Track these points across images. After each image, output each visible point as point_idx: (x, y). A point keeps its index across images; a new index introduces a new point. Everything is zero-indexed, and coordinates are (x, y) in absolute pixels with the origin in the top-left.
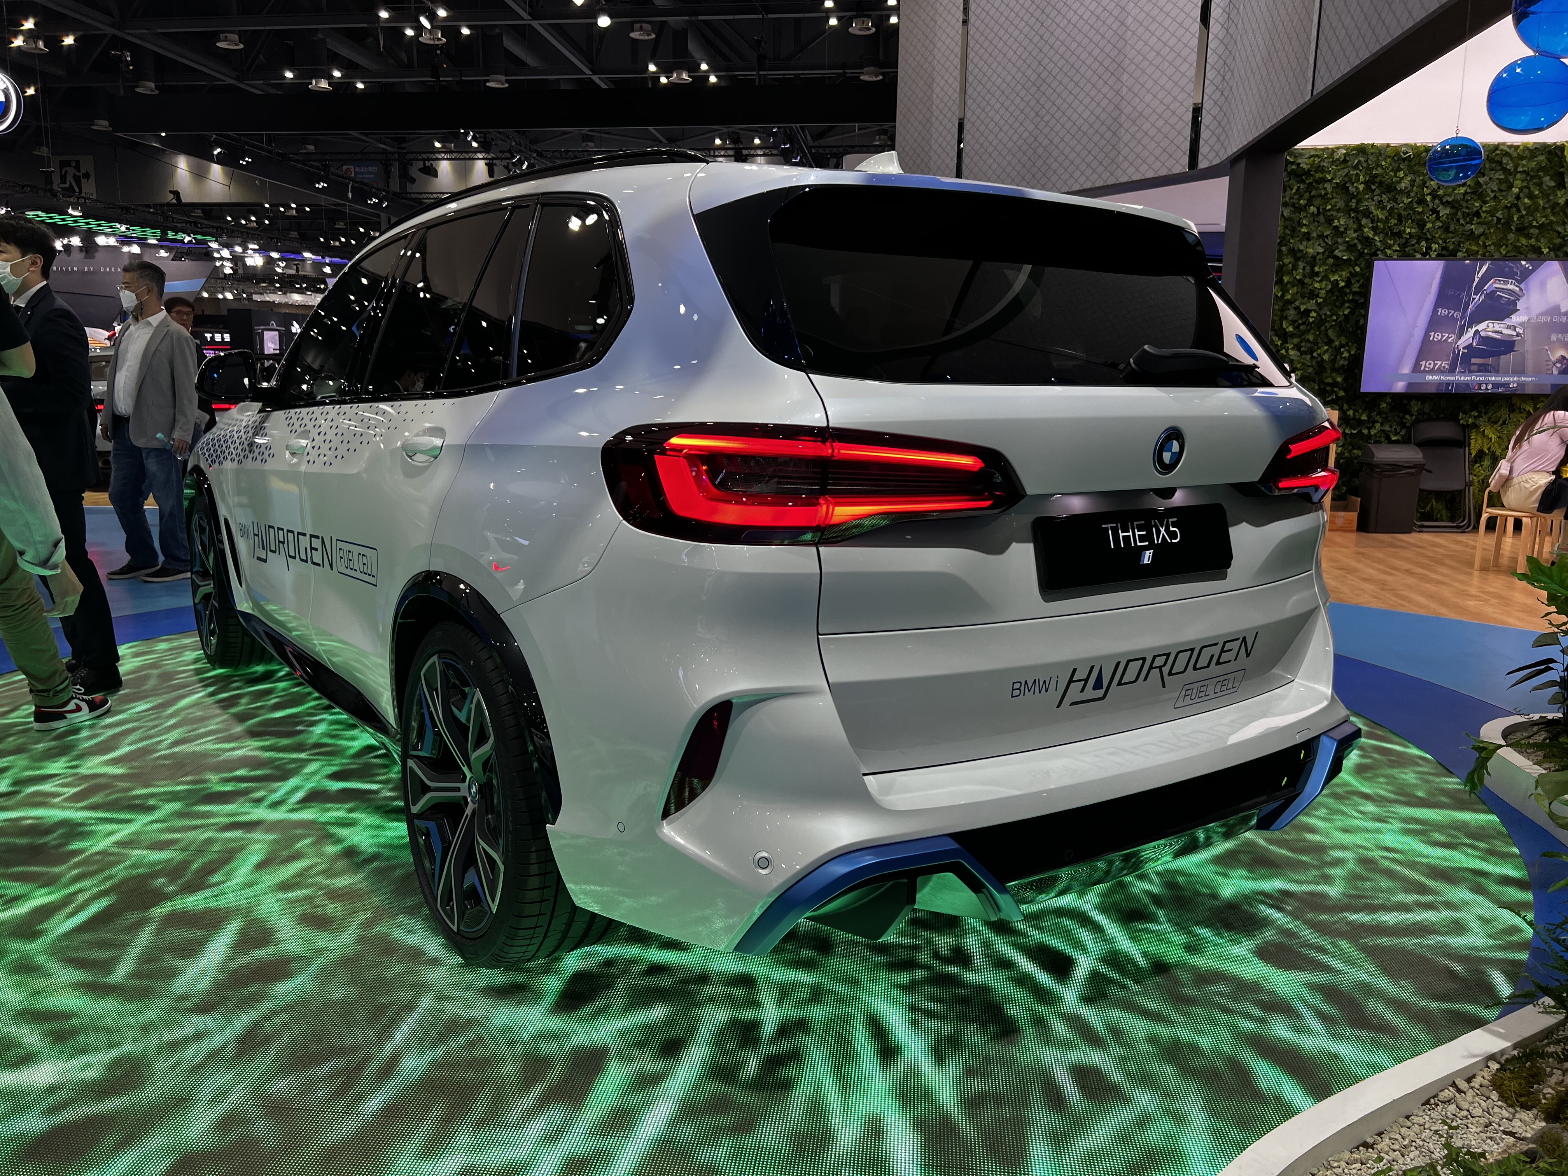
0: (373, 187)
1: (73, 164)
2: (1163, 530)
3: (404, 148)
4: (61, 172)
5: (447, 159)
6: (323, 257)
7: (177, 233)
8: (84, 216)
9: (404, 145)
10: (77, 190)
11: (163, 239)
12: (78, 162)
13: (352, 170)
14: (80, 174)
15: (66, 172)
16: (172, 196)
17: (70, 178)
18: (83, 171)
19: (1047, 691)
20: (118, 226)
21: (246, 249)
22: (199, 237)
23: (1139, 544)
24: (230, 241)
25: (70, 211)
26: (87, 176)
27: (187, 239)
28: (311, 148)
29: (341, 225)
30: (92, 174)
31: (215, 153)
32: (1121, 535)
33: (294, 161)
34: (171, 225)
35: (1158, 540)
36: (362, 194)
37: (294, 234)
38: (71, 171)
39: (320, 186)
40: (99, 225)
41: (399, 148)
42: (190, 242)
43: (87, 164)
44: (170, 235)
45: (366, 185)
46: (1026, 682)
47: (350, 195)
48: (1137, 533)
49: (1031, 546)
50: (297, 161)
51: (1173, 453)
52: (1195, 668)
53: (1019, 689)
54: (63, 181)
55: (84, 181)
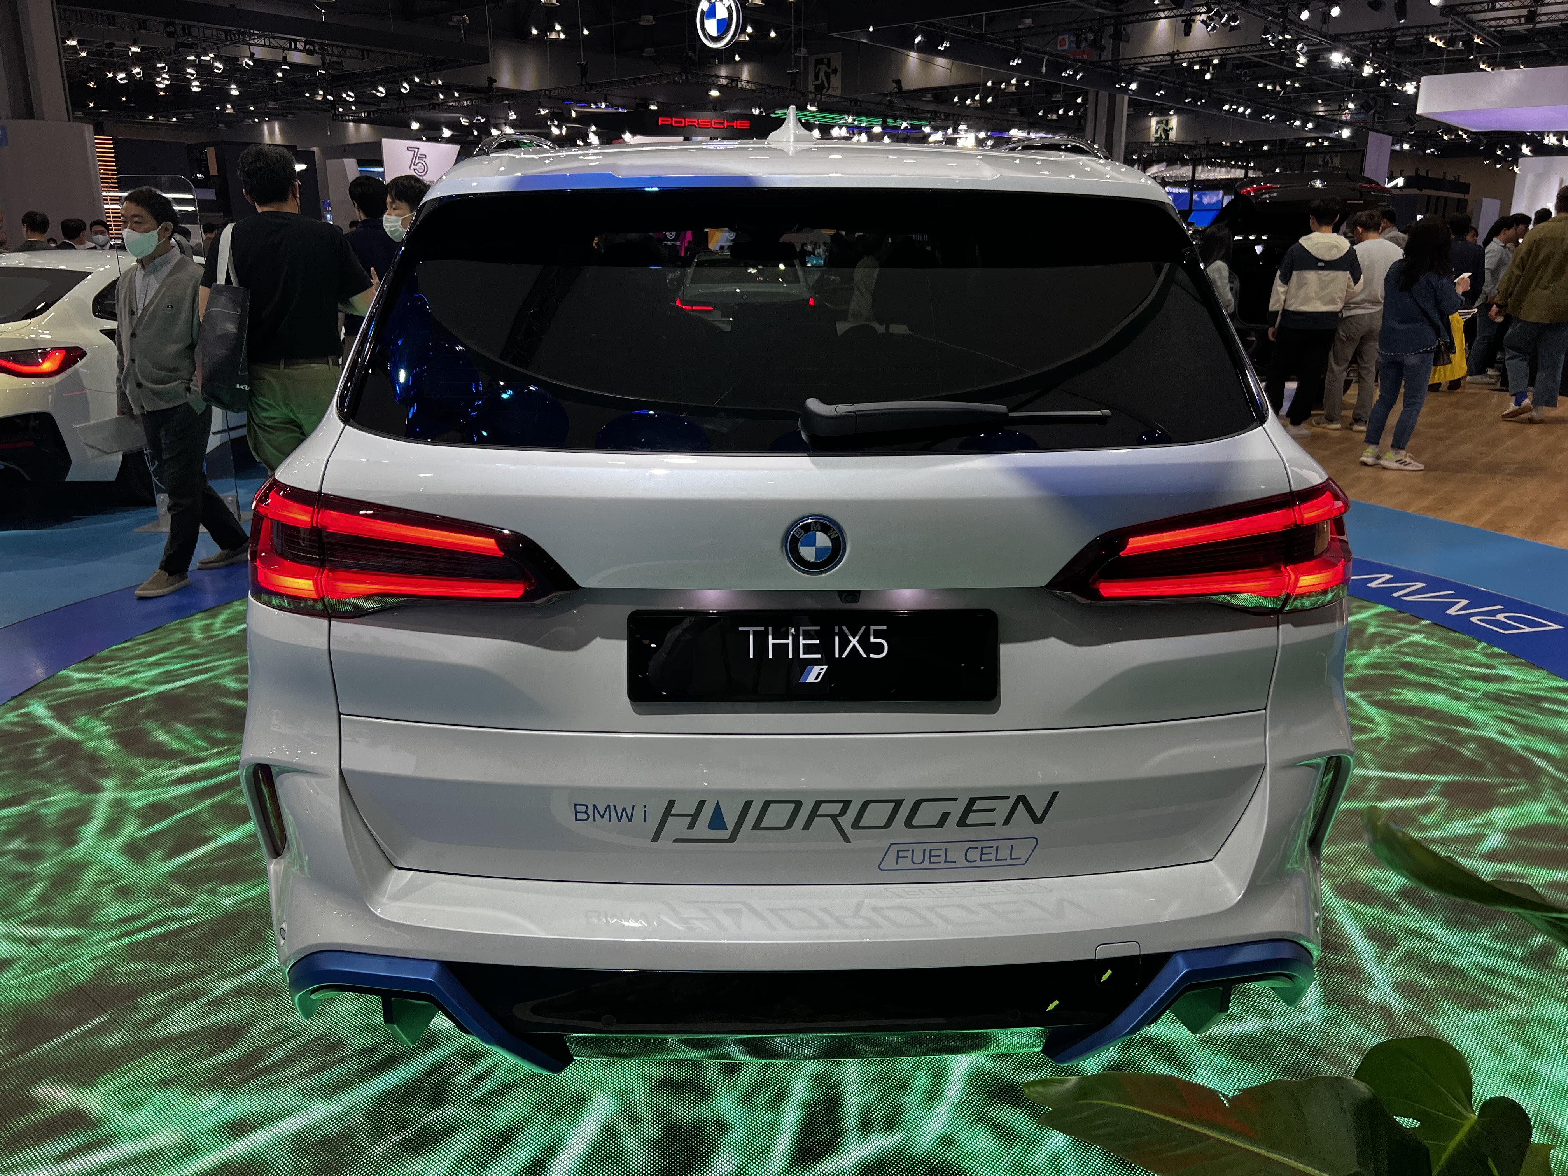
0: (1069, 59)
1: (825, 61)
2: (854, 641)
3: (1121, 10)
4: (816, 68)
5: (1166, 18)
6: (1028, 133)
7: (895, 121)
8: (821, 110)
9: (1121, 7)
10: (826, 85)
11: (884, 127)
12: (829, 59)
13: (1067, 40)
14: (830, 71)
15: (819, 69)
16: (894, 85)
17: (822, 75)
18: (833, 67)
19: (630, 820)
20: (846, 117)
21: (955, 130)
22: (915, 123)
23: (802, 656)
24: (944, 124)
25: (809, 107)
26: (835, 71)
27: (904, 125)
28: (1029, 21)
29: (1058, 97)
30: (839, 70)
31: (916, 41)
32: (771, 641)
33: (991, 41)
34: (892, 113)
35: (841, 653)
36: (1057, 67)
37: (1014, 110)
38: (823, 68)
39: (1013, 63)
40: (833, 118)
41: (1116, 10)
42: (906, 128)
43: (837, 61)
44: (890, 122)
45: (1062, 57)
46: (594, 806)
47: (1044, 70)
48: (802, 642)
49: (624, 644)
50: (993, 41)
51: (817, 549)
52: (908, 823)
53: (586, 812)
54: (817, 78)
55: (832, 76)
